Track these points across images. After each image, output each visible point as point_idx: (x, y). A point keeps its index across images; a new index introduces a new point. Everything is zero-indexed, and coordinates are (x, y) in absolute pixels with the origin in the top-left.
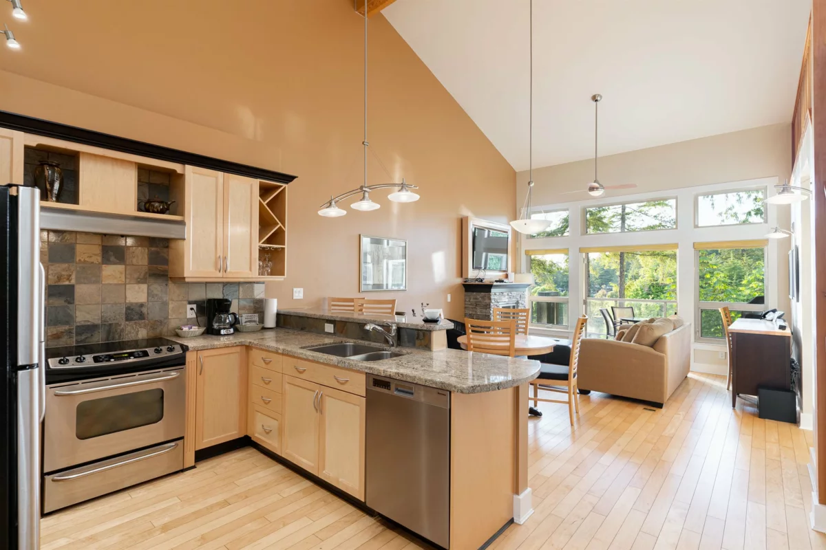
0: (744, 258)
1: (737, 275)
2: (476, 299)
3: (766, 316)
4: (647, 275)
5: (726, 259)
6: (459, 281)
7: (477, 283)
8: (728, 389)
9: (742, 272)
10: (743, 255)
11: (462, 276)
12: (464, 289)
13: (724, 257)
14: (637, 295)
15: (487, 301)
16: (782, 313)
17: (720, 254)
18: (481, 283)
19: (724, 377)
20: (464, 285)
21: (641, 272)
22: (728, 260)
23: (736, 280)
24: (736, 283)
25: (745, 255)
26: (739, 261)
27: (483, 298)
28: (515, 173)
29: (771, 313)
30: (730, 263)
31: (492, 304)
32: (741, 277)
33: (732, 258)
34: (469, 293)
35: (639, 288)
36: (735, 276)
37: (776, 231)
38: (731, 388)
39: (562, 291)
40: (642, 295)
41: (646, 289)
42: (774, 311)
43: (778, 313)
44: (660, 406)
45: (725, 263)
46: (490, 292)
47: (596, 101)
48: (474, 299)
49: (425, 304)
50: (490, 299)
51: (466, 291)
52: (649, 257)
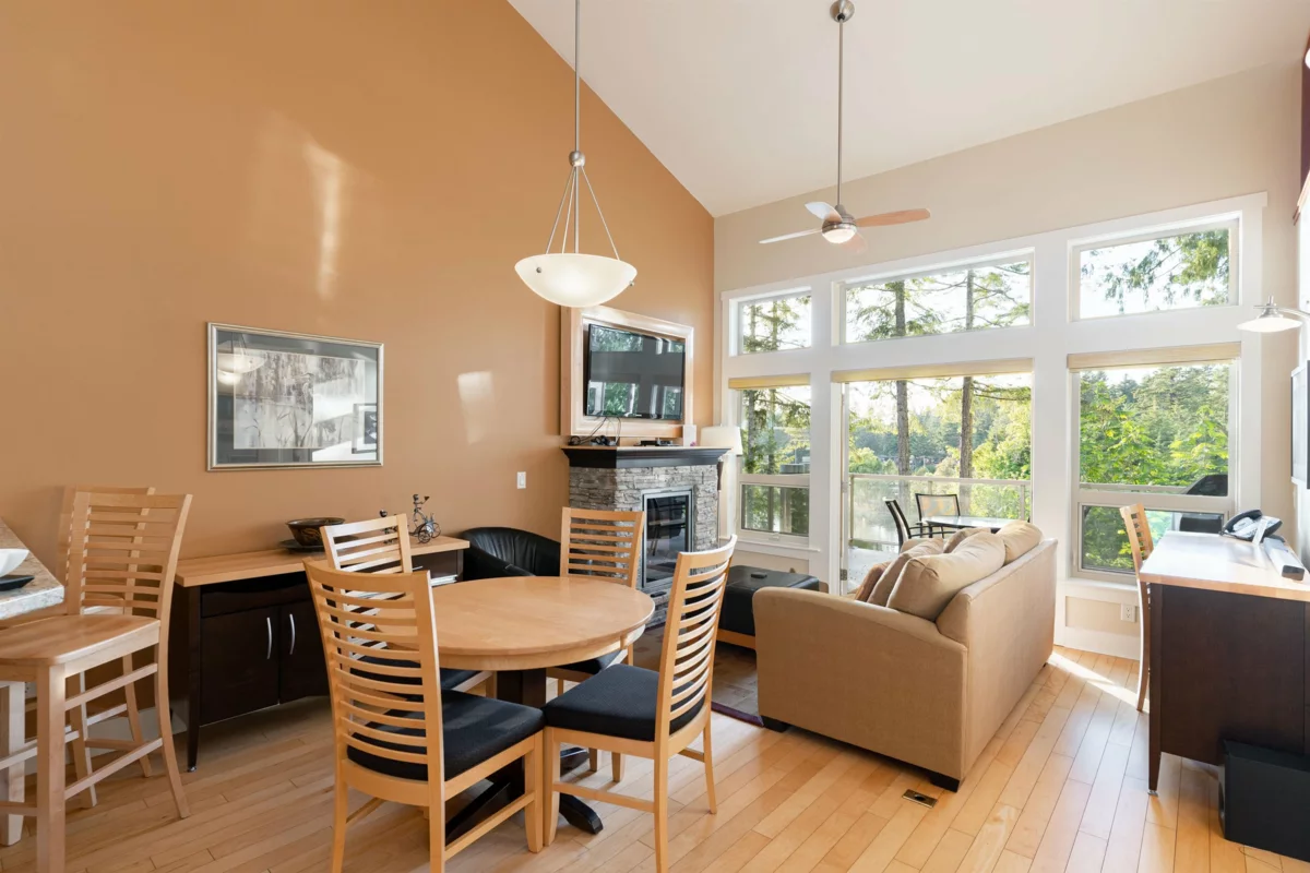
0: (1175, 407)
1: (1162, 434)
2: (590, 482)
3: (1236, 527)
4: (1018, 435)
5: (1145, 408)
6: (555, 442)
7: (594, 446)
8: (1140, 709)
9: (1170, 430)
10: (1172, 402)
11: (559, 433)
12: (567, 461)
13: (1142, 405)
14: (1002, 466)
15: (608, 487)
16: (1277, 520)
17: (1136, 401)
18: (603, 447)
19: (1128, 664)
20: (566, 451)
21: (1009, 430)
22: (1149, 410)
23: (1162, 442)
24: (1160, 447)
25: (1176, 402)
26: (1167, 412)
27: (602, 479)
28: (710, 220)
29: (1247, 520)
30: (1151, 415)
31: (618, 494)
32: (1168, 439)
33: (1155, 407)
34: (577, 470)
35: (1005, 455)
36: (1159, 437)
37: (1267, 314)
38: (1146, 708)
39: (886, 459)
40: (1010, 466)
41: (1017, 456)
42: (1255, 516)
43: (1266, 522)
44: (951, 785)
45: (1143, 415)
46: (615, 467)
47: (841, 17)
48: (584, 482)
49: (421, 499)
50: (614, 483)
51: (573, 464)
52: (1015, 403)
